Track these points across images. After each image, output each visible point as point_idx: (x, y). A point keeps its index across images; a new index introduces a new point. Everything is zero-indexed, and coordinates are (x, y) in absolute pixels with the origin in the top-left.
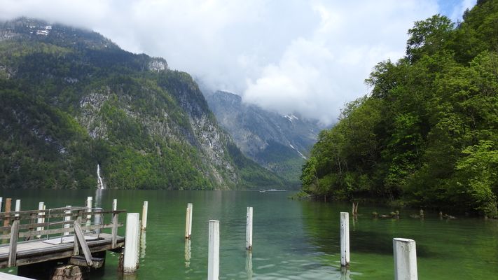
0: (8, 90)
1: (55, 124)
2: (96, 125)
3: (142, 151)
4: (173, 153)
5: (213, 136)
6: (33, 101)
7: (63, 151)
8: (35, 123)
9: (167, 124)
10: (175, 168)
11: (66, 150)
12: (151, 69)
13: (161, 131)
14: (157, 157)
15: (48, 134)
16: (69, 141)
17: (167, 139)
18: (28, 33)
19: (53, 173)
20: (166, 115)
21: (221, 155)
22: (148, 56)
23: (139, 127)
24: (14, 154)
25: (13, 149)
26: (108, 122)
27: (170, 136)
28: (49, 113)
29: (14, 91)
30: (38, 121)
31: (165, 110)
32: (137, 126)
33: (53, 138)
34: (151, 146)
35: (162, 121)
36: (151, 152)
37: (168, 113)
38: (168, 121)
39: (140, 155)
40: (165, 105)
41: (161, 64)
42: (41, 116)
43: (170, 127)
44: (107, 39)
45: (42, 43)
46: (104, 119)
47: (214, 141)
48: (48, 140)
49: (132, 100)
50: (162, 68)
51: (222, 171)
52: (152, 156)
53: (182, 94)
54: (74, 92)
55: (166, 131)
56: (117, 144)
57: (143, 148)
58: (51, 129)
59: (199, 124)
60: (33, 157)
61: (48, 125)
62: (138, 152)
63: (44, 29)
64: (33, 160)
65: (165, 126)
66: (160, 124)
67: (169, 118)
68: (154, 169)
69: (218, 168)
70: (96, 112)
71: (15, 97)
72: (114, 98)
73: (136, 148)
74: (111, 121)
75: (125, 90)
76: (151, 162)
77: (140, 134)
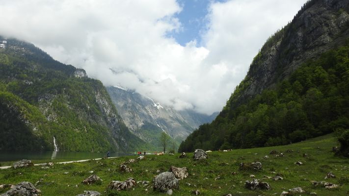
2: (49, 113)
4: (93, 131)
5: (114, 120)
7: (35, 129)
10: (95, 140)
12: (76, 76)
13: (86, 117)
14: (85, 133)
17: (90, 122)
21: (118, 131)
23: (74, 115)
24: (10, 130)
26: (57, 112)
27: (91, 120)
30: (21, 112)
31: (88, 104)
33: (29, 122)
34: (81, 126)
35: (86, 111)
36: (81, 130)
37: (90, 106)
38: (90, 111)
39: (76, 131)
40: (88, 102)
41: (82, 73)
43: (91, 115)
46: (54, 110)
47: (115, 123)
48: (27, 122)
49: (70, 99)
50: (83, 76)
51: (119, 141)
52: (82, 132)
53: (97, 94)
54: (33, 91)
55: (89, 118)
56: (63, 125)
57: (77, 128)
59: (106, 113)
61: (26, 114)
63: (2, 43)
65: (88, 115)
66: (86, 113)
67: (91, 109)
69: (117, 140)
70: (49, 105)
72: (60, 97)
73: (73, 128)
74: (59, 111)
75: (66, 92)
76: (82, 136)
77: (75, 119)
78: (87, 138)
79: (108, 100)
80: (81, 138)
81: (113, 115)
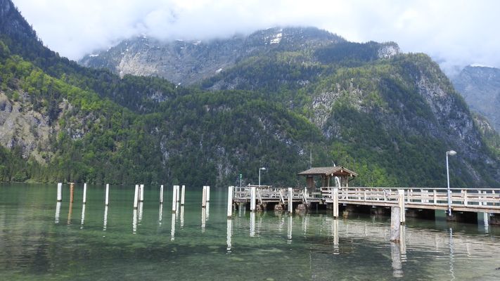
0: (254, 101)
1: (293, 127)
2: (329, 124)
3: (378, 148)
4: (413, 149)
5: (464, 125)
6: (274, 108)
7: (302, 153)
8: (277, 128)
9: (404, 116)
10: (417, 166)
11: (304, 151)
12: (381, 57)
13: (397, 124)
14: (395, 154)
15: (288, 137)
16: (306, 143)
17: (406, 133)
18: (264, 44)
19: (295, 174)
20: (402, 106)
21: (476, 146)
22: (376, 43)
23: (372, 123)
24: (263, 157)
25: (263, 153)
26: (340, 121)
27: (408, 128)
28: (287, 117)
29: (258, 101)
30: (279, 126)
31: (400, 101)
32: (370, 121)
33: (292, 141)
34: (386, 141)
35: (397, 113)
36: (387, 148)
37: (404, 103)
38: (405, 112)
39: (376, 152)
40: (400, 95)
41: (391, 49)
42: (281, 121)
43: (408, 119)
44: (332, 34)
45: (276, 52)
46: (336, 118)
47: (465, 131)
48: (289, 142)
49: (363, 94)
50: (394, 53)
51: (479, 166)
52: (389, 152)
53: (419, 79)
54: (306, 94)
55: (403, 124)
56: (351, 142)
57: (378, 145)
58: (290, 132)
59: (444, 112)
60: (278, 160)
61: (288, 128)
62: (374, 149)
63: (276, 38)
64: (277, 162)
65: (402, 119)
66: (395, 116)
67: (406, 109)
68: (392, 167)
69: (474, 163)
70: (329, 112)
71: (260, 106)
72: (344, 94)
73: (371, 145)
74: (343, 119)
75: (355, 85)
76: (388, 160)
77: (374, 130)
78: (399, 163)
79: (445, 86)
80: (386, 162)
81: (460, 114)
